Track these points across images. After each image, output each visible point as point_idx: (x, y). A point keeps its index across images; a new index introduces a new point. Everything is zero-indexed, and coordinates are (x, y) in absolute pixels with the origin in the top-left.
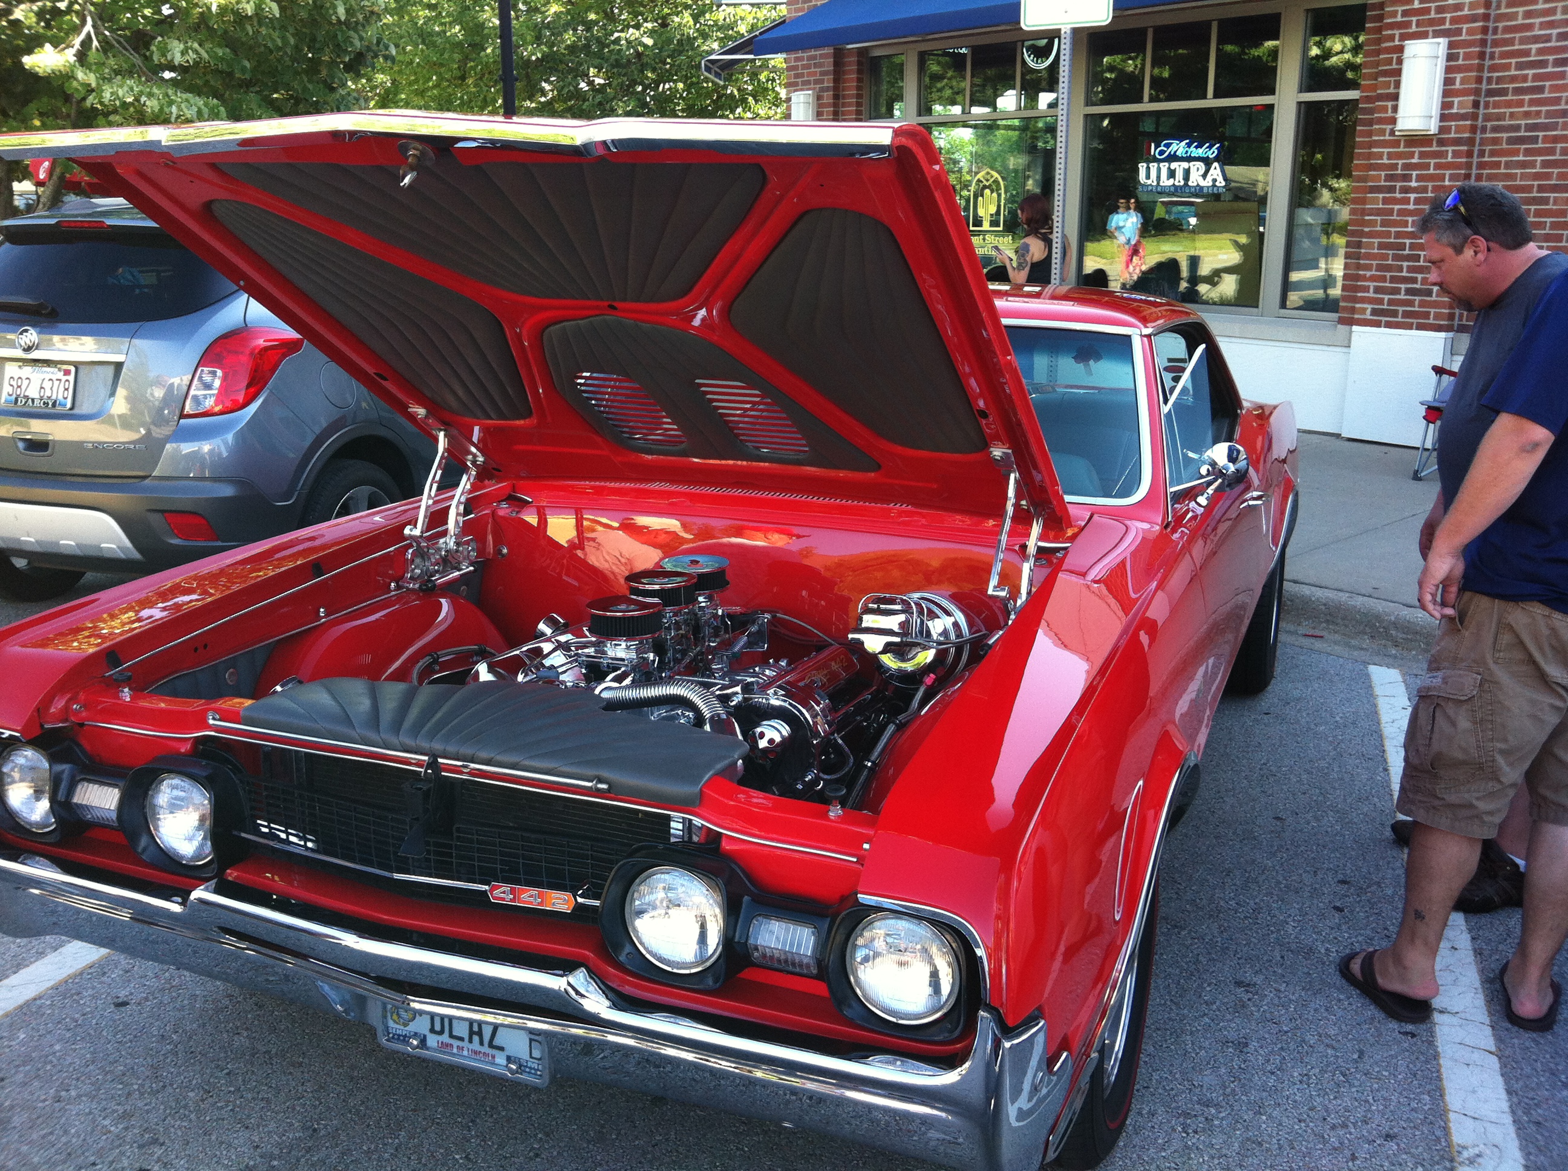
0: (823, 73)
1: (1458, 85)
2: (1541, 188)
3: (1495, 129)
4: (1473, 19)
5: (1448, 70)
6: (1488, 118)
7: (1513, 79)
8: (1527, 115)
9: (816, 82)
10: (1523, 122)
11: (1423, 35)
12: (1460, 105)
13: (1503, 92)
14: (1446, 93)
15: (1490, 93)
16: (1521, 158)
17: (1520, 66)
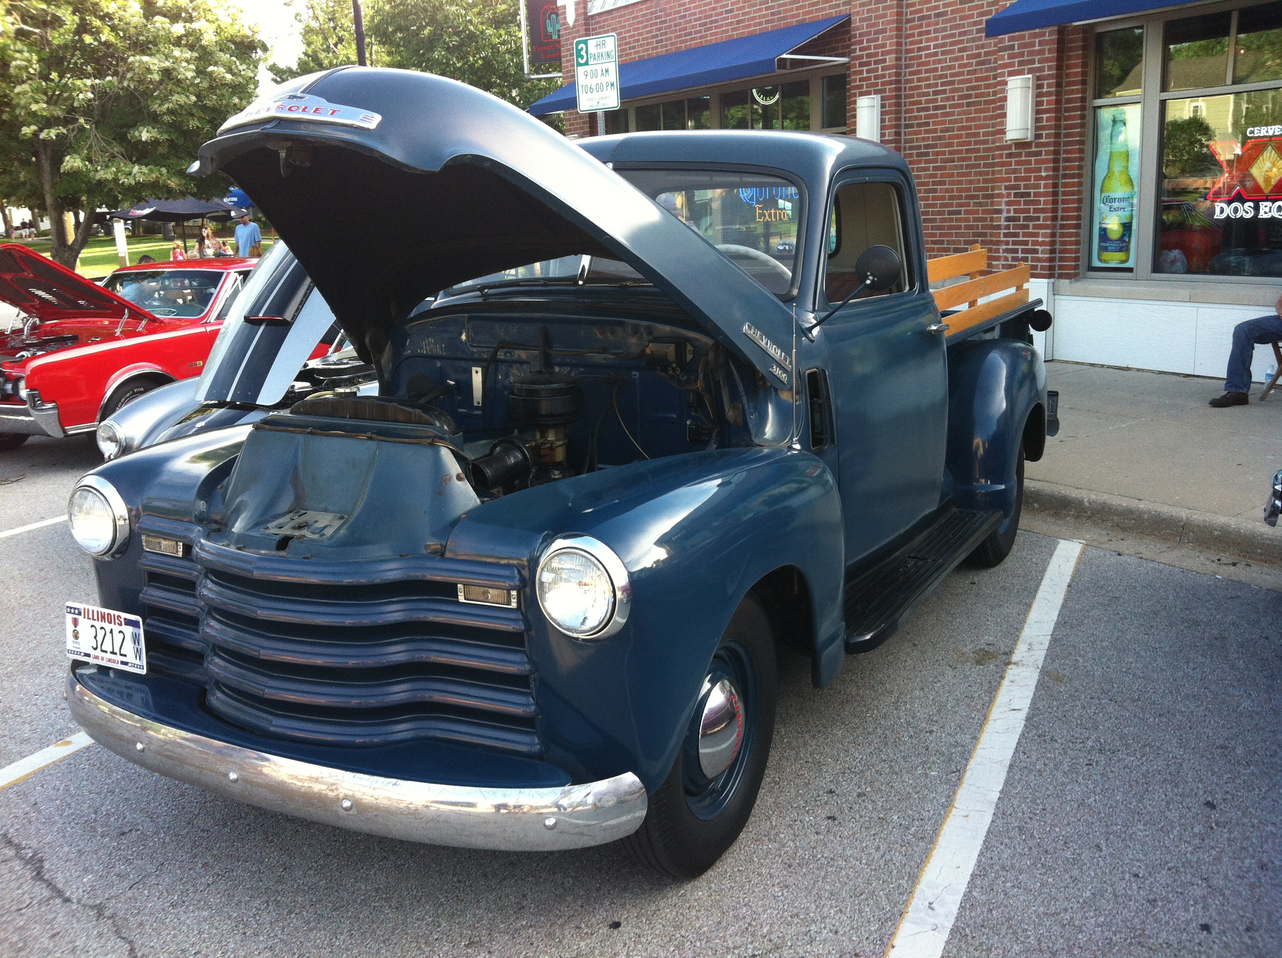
0: (584, 123)
1: (887, 123)
2: (934, 183)
3: (911, 148)
4: (891, 83)
5: (882, 113)
6: (906, 141)
7: (916, 118)
8: (924, 139)
9: (581, 128)
10: (922, 144)
11: (868, 93)
12: (889, 135)
13: (911, 126)
14: (883, 128)
15: (907, 126)
16: (923, 165)
17: (919, 110)
